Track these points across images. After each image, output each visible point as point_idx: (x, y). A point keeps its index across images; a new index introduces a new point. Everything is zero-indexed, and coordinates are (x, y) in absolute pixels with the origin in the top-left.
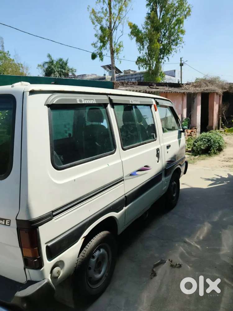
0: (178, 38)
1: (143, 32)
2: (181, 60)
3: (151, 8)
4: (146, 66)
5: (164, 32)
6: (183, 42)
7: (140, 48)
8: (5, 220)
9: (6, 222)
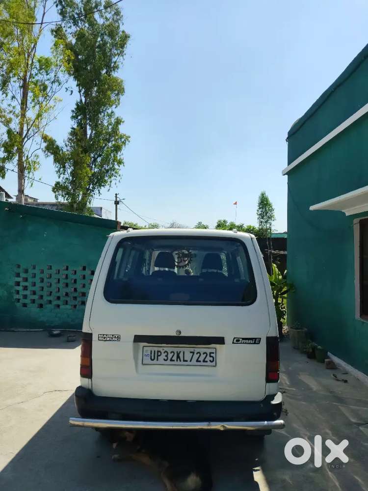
0: (113, 169)
1: (65, 150)
2: (116, 197)
3: (78, 123)
4: (67, 196)
6: (120, 176)
7: (59, 171)
8: (256, 339)
9: (256, 341)
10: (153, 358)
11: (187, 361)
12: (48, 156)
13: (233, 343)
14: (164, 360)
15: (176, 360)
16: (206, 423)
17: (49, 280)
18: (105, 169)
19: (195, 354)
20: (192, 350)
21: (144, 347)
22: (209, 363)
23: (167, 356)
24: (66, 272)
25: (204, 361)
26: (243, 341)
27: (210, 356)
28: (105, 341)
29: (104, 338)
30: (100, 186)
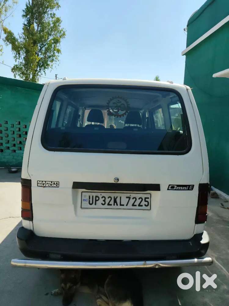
0: (53, 56)
1: (19, 41)
2: (56, 77)
3: (27, 20)
4: (22, 75)
5: (40, 47)
6: (59, 61)
7: (15, 57)
8: (189, 186)
9: (189, 187)
10: (91, 202)
11: (123, 205)
12: (7, 45)
13: (168, 189)
14: (102, 204)
15: (113, 204)
16: (143, 262)
17: (6, 132)
18: (48, 55)
19: (131, 199)
20: (128, 195)
21: (82, 192)
22: (144, 207)
23: (104, 201)
24: (19, 126)
25: (139, 205)
26: (178, 188)
27: (145, 201)
28: (44, 187)
29: (43, 184)
30: (45, 68)
